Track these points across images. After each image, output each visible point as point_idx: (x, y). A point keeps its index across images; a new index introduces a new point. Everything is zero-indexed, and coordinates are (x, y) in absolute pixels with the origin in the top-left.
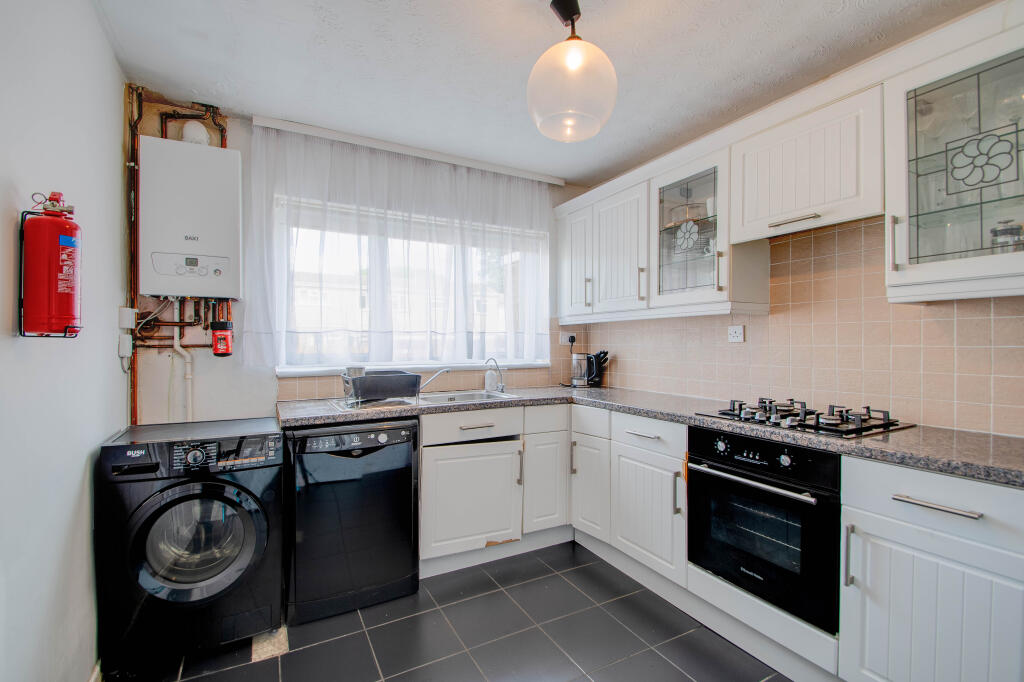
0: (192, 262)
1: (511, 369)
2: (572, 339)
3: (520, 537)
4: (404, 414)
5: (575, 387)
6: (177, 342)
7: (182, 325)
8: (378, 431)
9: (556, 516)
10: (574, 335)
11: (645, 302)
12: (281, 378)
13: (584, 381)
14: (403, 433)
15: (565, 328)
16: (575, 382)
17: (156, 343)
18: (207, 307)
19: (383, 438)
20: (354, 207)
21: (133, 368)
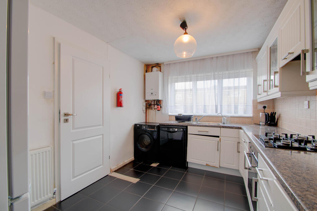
0: (152, 94)
1: (231, 117)
2: (265, 107)
3: (219, 167)
4: (183, 125)
5: (260, 125)
6: (153, 108)
7: (154, 105)
8: (175, 128)
9: (234, 165)
10: (266, 105)
11: (266, 93)
12: (170, 116)
13: (264, 124)
14: (181, 129)
15: (261, 103)
16: (261, 123)
17: (151, 108)
18: (158, 101)
19: (176, 130)
20: (189, 75)
21: (146, 113)
